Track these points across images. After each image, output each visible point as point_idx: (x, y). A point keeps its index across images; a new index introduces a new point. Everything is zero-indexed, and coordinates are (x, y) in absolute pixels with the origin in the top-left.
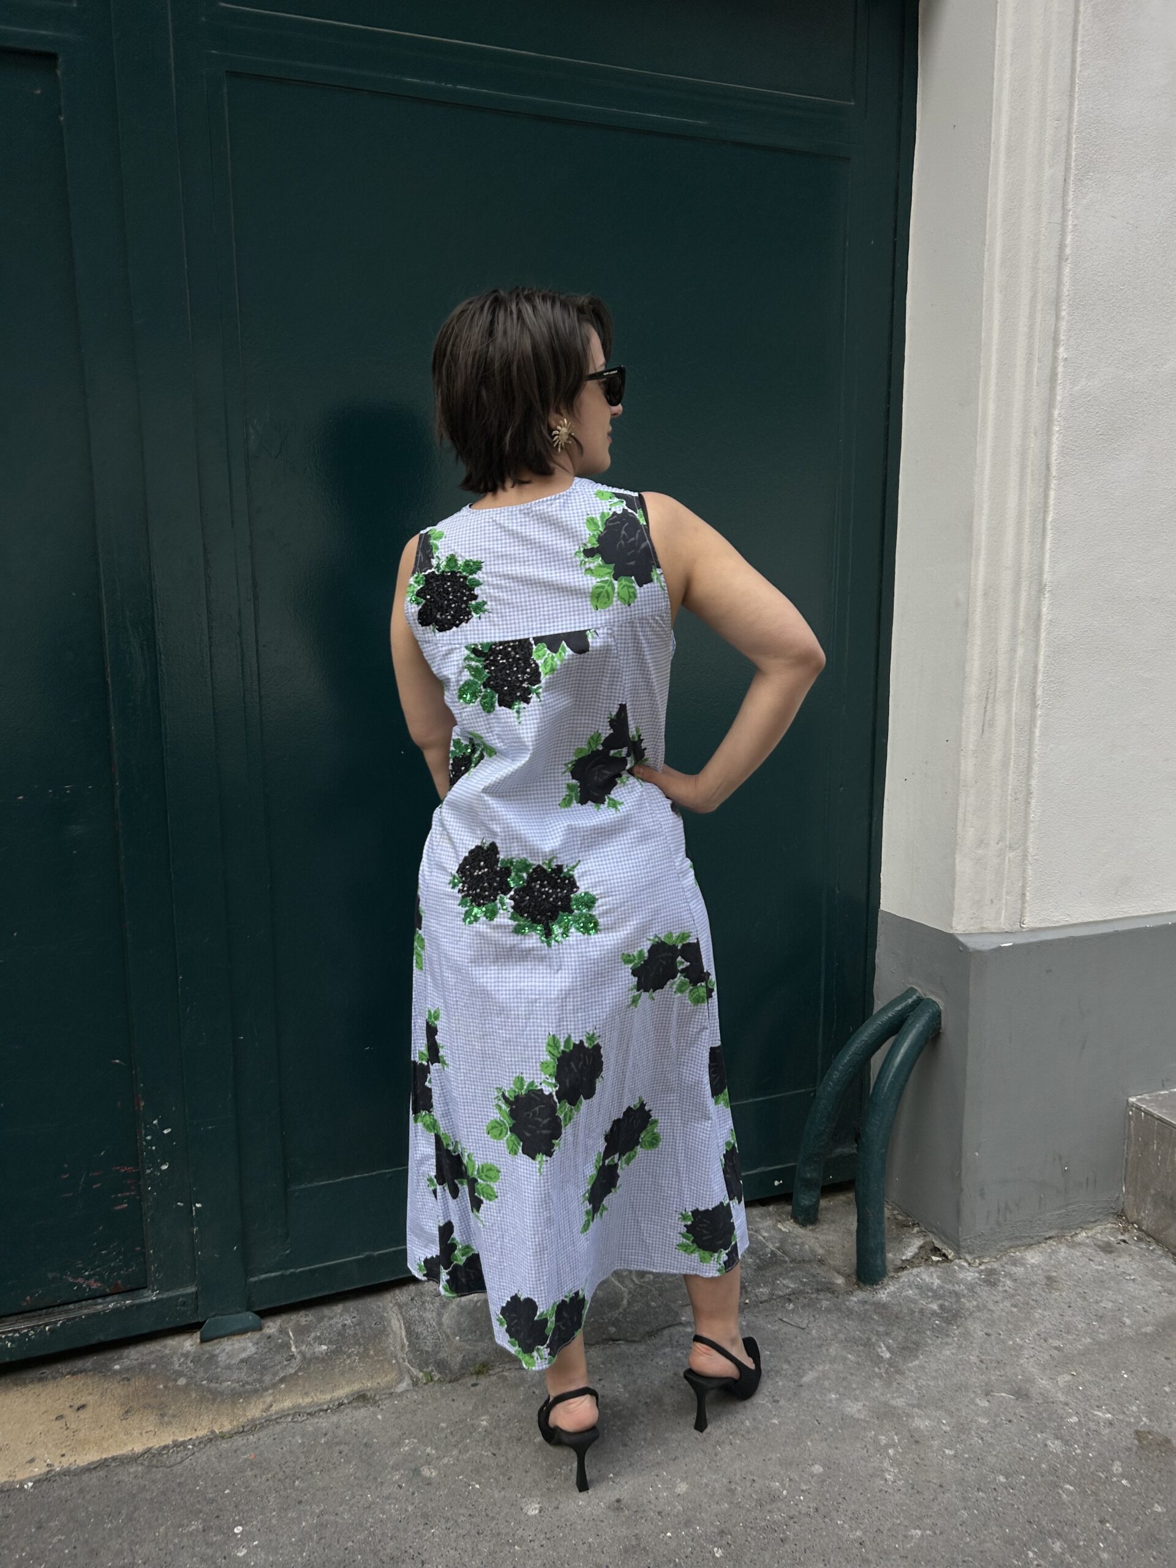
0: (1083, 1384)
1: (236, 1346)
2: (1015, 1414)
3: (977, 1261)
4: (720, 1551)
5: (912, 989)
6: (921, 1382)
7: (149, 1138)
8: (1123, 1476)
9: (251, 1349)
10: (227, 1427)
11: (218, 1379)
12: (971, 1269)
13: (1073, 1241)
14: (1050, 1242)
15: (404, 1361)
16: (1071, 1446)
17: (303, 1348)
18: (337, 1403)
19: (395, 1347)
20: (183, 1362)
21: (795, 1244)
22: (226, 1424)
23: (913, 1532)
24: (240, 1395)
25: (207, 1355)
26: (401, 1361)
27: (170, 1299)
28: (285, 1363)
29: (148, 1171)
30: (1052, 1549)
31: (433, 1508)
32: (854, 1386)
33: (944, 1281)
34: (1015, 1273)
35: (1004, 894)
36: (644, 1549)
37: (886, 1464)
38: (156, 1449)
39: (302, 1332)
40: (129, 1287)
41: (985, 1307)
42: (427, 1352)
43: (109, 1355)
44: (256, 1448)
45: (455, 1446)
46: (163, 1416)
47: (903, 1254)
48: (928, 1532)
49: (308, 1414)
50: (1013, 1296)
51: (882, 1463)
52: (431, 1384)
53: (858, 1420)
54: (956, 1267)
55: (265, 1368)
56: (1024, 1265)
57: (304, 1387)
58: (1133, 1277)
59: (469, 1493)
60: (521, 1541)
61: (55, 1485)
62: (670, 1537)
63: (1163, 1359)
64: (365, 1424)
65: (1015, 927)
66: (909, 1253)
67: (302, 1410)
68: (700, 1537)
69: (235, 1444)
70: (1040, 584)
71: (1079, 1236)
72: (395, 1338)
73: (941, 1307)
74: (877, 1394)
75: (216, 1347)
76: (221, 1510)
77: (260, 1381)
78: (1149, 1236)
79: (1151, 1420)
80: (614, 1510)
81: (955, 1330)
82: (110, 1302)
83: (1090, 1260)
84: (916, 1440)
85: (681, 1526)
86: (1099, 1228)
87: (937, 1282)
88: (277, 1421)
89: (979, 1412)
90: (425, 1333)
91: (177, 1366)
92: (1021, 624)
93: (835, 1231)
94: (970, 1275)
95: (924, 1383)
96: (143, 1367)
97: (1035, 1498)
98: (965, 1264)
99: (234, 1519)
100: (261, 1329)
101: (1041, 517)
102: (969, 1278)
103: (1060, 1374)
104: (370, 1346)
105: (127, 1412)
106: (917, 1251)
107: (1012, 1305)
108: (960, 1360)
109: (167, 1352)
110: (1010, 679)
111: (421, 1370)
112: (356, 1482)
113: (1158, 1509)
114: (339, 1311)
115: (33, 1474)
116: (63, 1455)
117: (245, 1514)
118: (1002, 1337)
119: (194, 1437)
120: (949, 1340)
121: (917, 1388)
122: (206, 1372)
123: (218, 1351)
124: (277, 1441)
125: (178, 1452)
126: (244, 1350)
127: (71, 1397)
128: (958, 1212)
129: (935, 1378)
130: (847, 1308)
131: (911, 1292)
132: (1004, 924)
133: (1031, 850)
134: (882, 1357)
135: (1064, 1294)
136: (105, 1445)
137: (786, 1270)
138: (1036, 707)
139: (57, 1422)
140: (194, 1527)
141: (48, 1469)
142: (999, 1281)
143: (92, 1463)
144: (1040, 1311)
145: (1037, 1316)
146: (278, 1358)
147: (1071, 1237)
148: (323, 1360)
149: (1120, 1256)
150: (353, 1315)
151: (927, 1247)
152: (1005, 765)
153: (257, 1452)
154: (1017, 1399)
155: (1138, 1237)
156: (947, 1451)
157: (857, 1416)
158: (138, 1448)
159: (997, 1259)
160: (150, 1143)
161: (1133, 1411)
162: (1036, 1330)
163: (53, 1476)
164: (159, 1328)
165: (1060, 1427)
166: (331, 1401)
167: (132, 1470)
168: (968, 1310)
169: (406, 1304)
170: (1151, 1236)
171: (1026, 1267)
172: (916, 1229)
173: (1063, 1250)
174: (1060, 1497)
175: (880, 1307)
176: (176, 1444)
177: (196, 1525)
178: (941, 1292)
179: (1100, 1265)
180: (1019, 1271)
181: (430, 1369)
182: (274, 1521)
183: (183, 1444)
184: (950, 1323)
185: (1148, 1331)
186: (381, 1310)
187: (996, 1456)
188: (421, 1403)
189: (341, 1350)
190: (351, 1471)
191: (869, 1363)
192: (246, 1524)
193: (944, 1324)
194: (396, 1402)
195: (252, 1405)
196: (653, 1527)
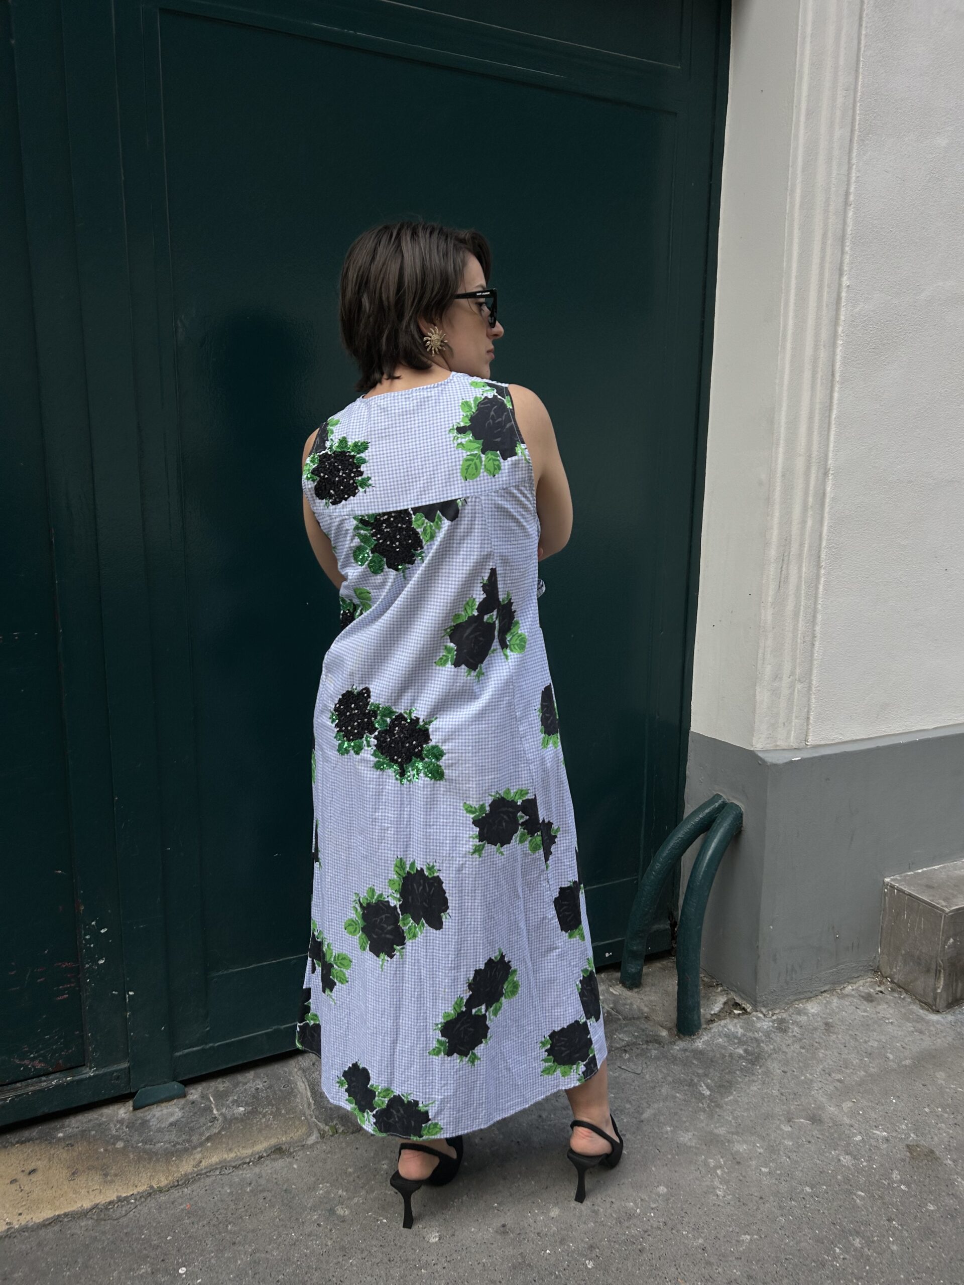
0: (862, 1109)
1: (165, 1112)
2: (813, 1136)
3: (770, 1012)
4: (591, 1263)
5: (718, 795)
6: (737, 1113)
7: (88, 937)
8: (901, 1182)
9: (178, 1114)
10: (164, 1182)
11: (151, 1141)
12: (766, 1019)
13: (842, 993)
14: (825, 995)
15: (312, 1117)
16: (859, 1160)
17: (224, 1110)
18: (257, 1156)
19: (303, 1106)
20: (119, 1128)
21: (626, 1004)
22: (162, 1179)
23: (743, 1237)
24: (172, 1154)
25: (140, 1121)
26: (309, 1117)
27: (105, 1074)
28: (210, 1124)
29: (87, 966)
30: (853, 1245)
31: (348, 1241)
32: (684, 1119)
33: (746, 1030)
34: (800, 1021)
35: (794, 718)
36: (529, 1265)
37: (716, 1183)
38: (103, 1205)
39: (221, 1096)
40: (69, 1065)
41: (780, 1049)
43: (53, 1125)
44: (191, 1199)
45: (362, 1187)
46: (106, 1175)
47: (712, 1010)
48: (755, 1237)
49: (234, 1167)
50: (801, 1040)
51: (713, 1181)
52: (336, 1135)
53: (690, 1147)
54: (754, 1018)
55: (192, 1129)
56: (806, 1014)
57: (228, 1144)
58: (891, 1021)
59: (378, 1226)
60: (426, 1265)
61: (15, 1241)
62: (549, 1254)
63: (921, 1086)
64: (283, 1174)
65: (801, 744)
66: (716, 1008)
67: (228, 1164)
68: (573, 1252)
69: (172, 1197)
70: (826, 469)
71: (846, 989)
72: (302, 1098)
73: (746, 1051)
74: (703, 1125)
75: (147, 1113)
76: (166, 1255)
77: (189, 1141)
78: (900, 987)
79: (917, 1136)
80: (501, 1234)
81: (759, 1070)
82: (53, 1080)
83: (857, 1008)
84: (737, 1161)
85: (558, 1244)
86: (861, 982)
87: (740, 1031)
88: (207, 1174)
89: (785, 1136)
91: (114, 1132)
92: (811, 500)
93: (655, 992)
94: (766, 1024)
95: (739, 1114)
96: (84, 1134)
97: (835, 1204)
98: (761, 1015)
99: (178, 1261)
100: (185, 1096)
101: (827, 415)
102: (765, 1027)
103: (843, 1101)
104: (281, 1106)
105: (73, 1174)
106: (722, 1006)
107: (801, 1047)
108: (766, 1094)
109: (104, 1119)
110: (801, 545)
111: (326, 1125)
112: (280, 1224)
113: (931, 1207)
114: (252, 1077)
116: (20, 1214)
117: (187, 1257)
118: (795, 1073)
119: (135, 1192)
120: (755, 1078)
121: (734, 1118)
122: (140, 1135)
123: (149, 1117)
124: (209, 1192)
125: (122, 1206)
126: (172, 1115)
127: (22, 1163)
128: (756, 973)
129: (747, 1110)
130: (672, 1055)
131: (720, 1040)
132: (793, 742)
133: (814, 682)
134: (704, 1094)
135: (840, 1036)
136: (57, 1203)
137: (620, 1026)
138: (821, 567)
139: (11, 1186)
140: (143, 1271)
141: (7, 1227)
142: (789, 1028)
143: (48, 1219)
144: (823, 1051)
145: (821, 1055)
146: (202, 1120)
147: (841, 990)
148: (242, 1120)
149: (879, 1004)
150: (265, 1079)
151: (729, 1003)
152: (796, 614)
153: (192, 1202)
154: (813, 1123)
155: (891, 988)
156: (763, 1169)
157: (689, 1144)
158: (87, 1205)
159: (786, 1011)
160: (88, 941)
161: (903, 1129)
162: (821, 1067)
163: (13, 1233)
164: (96, 1100)
165: (848, 1144)
166: (252, 1155)
167: (83, 1224)
168: (767, 1052)
169: (309, 1069)
170: (901, 987)
171: (808, 1016)
172: (720, 989)
173: (835, 1001)
174: (855, 1201)
175: (699, 1054)
176: (120, 1199)
177: (144, 1269)
178: (745, 1039)
179: (865, 1012)
180: (803, 1019)
181: (335, 1122)
182: (213, 1261)
183: (126, 1198)
184: (753, 1064)
185: (907, 1064)
186: (287, 1074)
187: (801, 1171)
188: (329, 1152)
189: (257, 1110)
190: (276, 1214)
191: (694, 1100)
192: (189, 1265)
193: (749, 1065)
194: (308, 1153)
195: (184, 1162)
196: (534, 1247)
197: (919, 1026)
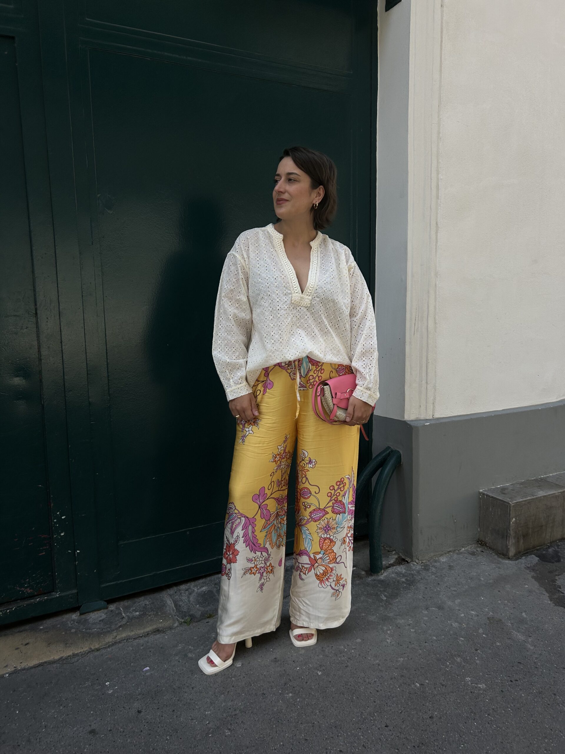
0: (466, 603)
1: (97, 616)
2: (438, 615)
3: (420, 562)
4: (320, 672)
5: (389, 447)
7: (55, 521)
8: (484, 634)
9: (104, 616)
10: (97, 646)
11: (90, 628)
12: (418, 565)
13: (459, 552)
14: (450, 553)
16: (462, 624)
17: (128, 614)
18: (146, 633)
19: (170, 611)
20: (73, 623)
22: (96, 645)
23: (399, 659)
24: (101, 634)
25: (83, 620)
26: (174, 616)
27: (65, 596)
28: (121, 620)
29: (55, 536)
30: (456, 661)
32: (372, 610)
33: (407, 570)
34: (436, 565)
36: (288, 675)
37: (387, 637)
38: (65, 657)
39: (126, 608)
40: (45, 591)
41: (424, 578)
42: (185, 612)
43: (37, 623)
44: (111, 653)
45: (201, 645)
46: (66, 644)
47: (389, 562)
48: (406, 659)
49: (134, 639)
50: (436, 574)
51: (385, 636)
54: (412, 565)
55: (111, 623)
56: (439, 562)
57: (131, 628)
58: (484, 563)
60: (235, 676)
61: (19, 674)
62: (299, 669)
63: (497, 591)
64: (160, 641)
65: (430, 417)
66: (392, 562)
67: (131, 637)
68: (311, 668)
69: (102, 652)
71: (461, 550)
72: (169, 607)
73: (406, 579)
74: (382, 612)
75: (87, 616)
76: (99, 677)
77: (110, 628)
79: (493, 613)
80: (274, 662)
81: (413, 588)
82: (38, 598)
83: (466, 558)
84: (398, 627)
85: (303, 665)
86: (469, 546)
87: (404, 571)
88: (120, 642)
89: (424, 616)
90: (183, 605)
91: (70, 625)
94: (418, 567)
95: (401, 607)
96: (54, 627)
97: (448, 644)
98: (416, 563)
99: (105, 680)
100: (107, 608)
102: (417, 569)
103: (456, 600)
104: (159, 611)
105: (49, 644)
106: (395, 560)
107: (436, 577)
108: (415, 598)
109: (64, 620)
111: (183, 619)
113: (498, 644)
114: (143, 599)
115: (8, 671)
116: (21, 663)
117: (110, 677)
118: (432, 588)
119: (82, 651)
120: (410, 591)
121: (398, 609)
122: (84, 626)
123: (88, 618)
124: (121, 650)
125: (75, 657)
126: (101, 617)
127: (21, 640)
128: (411, 541)
129: (405, 605)
130: (367, 583)
131: (393, 575)
132: (426, 416)
134: (383, 599)
135: (456, 571)
136: (41, 657)
139: (16, 650)
141: (14, 669)
142: (430, 568)
143: (35, 665)
144: (447, 578)
145: (446, 580)
146: (117, 619)
147: (459, 550)
148: (138, 618)
149: (478, 556)
150: (150, 600)
151: (399, 558)
153: (112, 655)
154: (439, 610)
155: (485, 549)
156: (412, 630)
157: (374, 621)
158: (57, 657)
159: (428, 561)
160: (56, 523)
161: (486, 611)
162: (445, 585)
163: (18, 671)
164: (60, 610)
165: (457, 618)
166: (144, 633)
167: (55, 666)
168: (417, 580)
169: (173, 594)
170: (491, 548)
171: (440, 563)
172: (394, 552)
173: (455, 556)
174: (459, 642)
175: (381, 582)
176: (74, 654)
177: (88, 684)
178: (406, 574)
179: (470, 560)
180: (437, 564)
181: (187, 618)
182: (123, 679)
183: (77, 655)
184: (410, 585)
185: (491, 582)
186: (162, 598)
187: (432, 630)
188: (184, 631)
189: (146, 614)
190: (156, 658)
191: (377, 602)
192: (111, 681)
193: (408, 586)
194: (173, 631)
195: (107, 637)
196: (291, 666)
197: (499, 565)
